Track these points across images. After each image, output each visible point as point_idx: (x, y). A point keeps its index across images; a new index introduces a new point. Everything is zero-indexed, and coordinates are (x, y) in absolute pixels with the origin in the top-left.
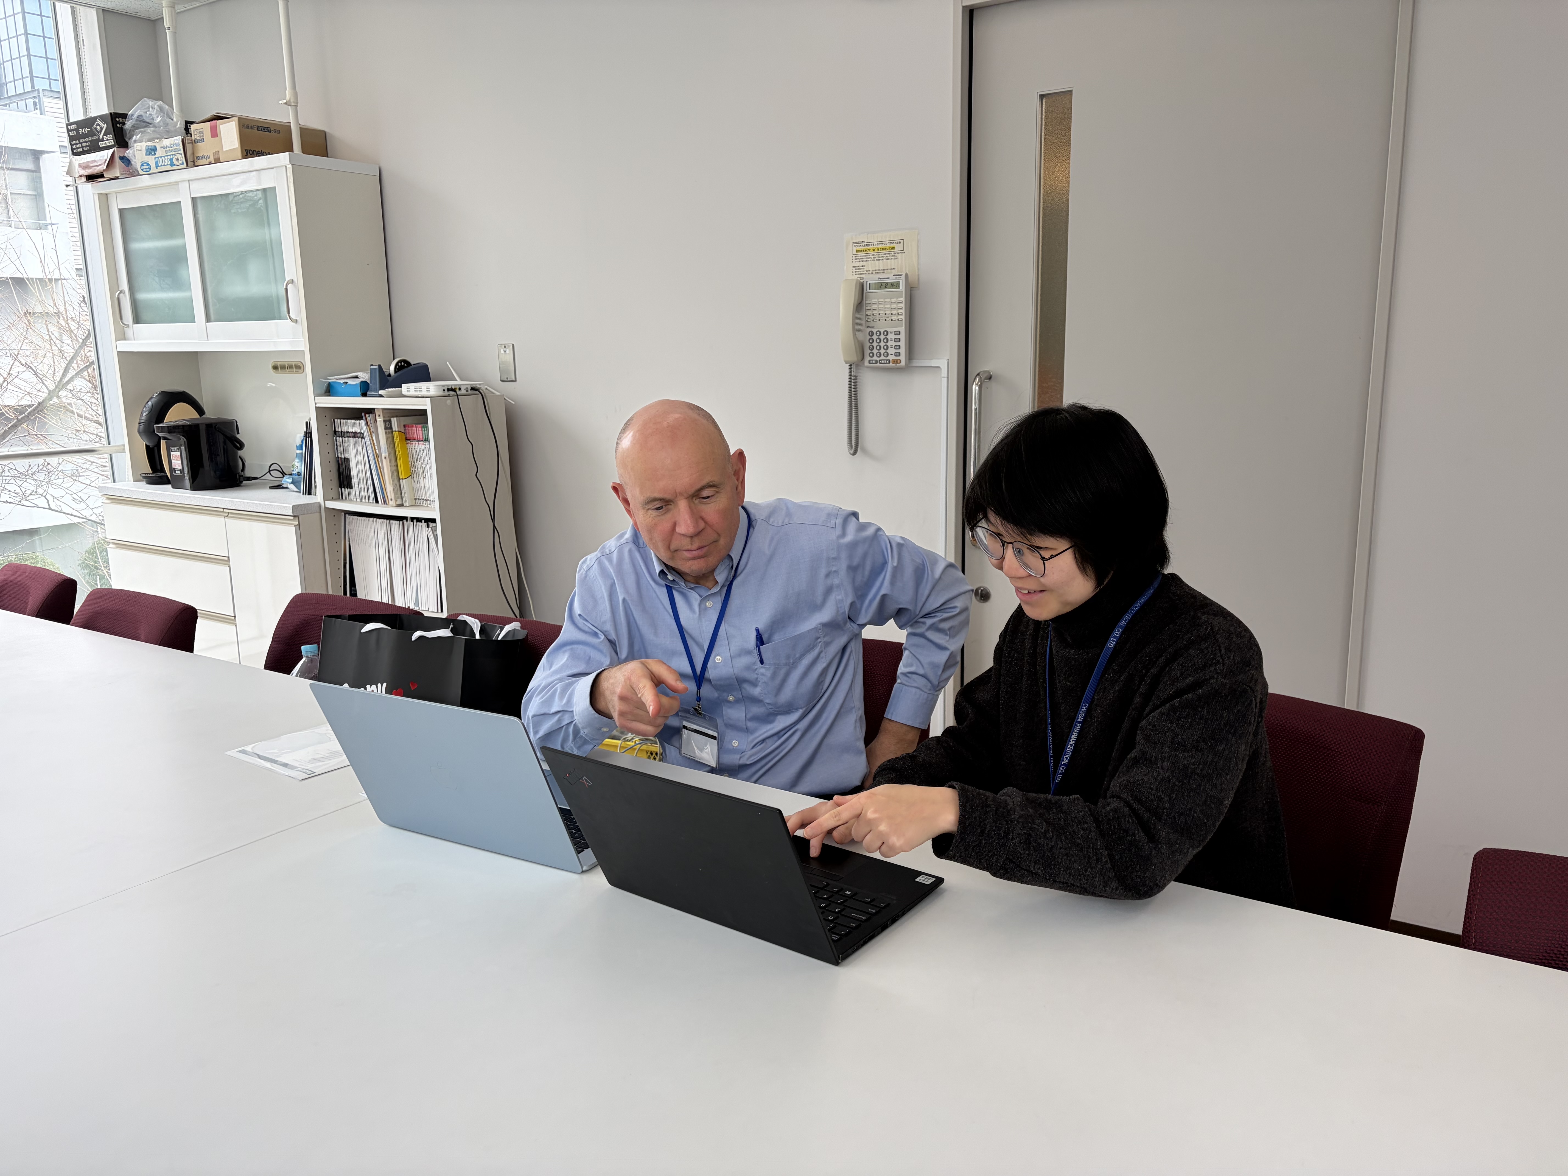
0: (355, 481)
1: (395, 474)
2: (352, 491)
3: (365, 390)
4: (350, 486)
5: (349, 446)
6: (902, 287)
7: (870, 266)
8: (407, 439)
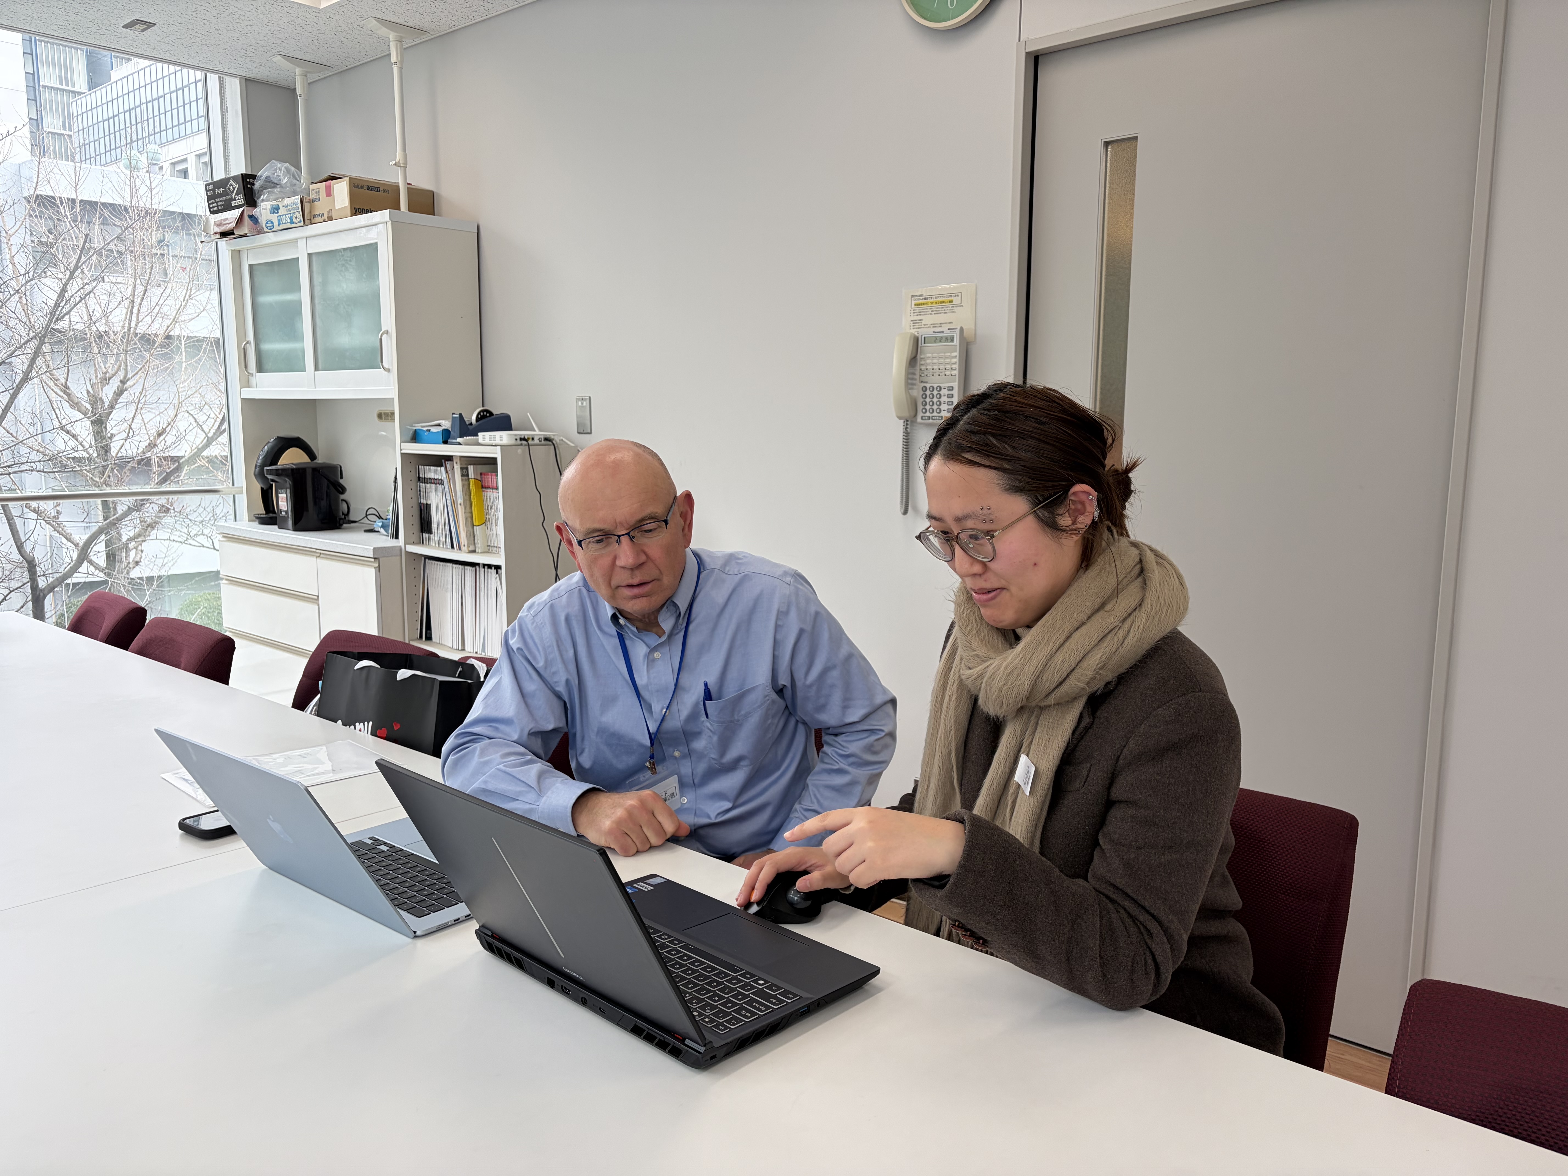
0: (434, 526)
1: (469, 520)
2: (432, 536)
3: (446, 438)
4: (430, 531)
5: (431, 491)
6: (956, 341)
7: (928, 319)
8: (483, 487)
